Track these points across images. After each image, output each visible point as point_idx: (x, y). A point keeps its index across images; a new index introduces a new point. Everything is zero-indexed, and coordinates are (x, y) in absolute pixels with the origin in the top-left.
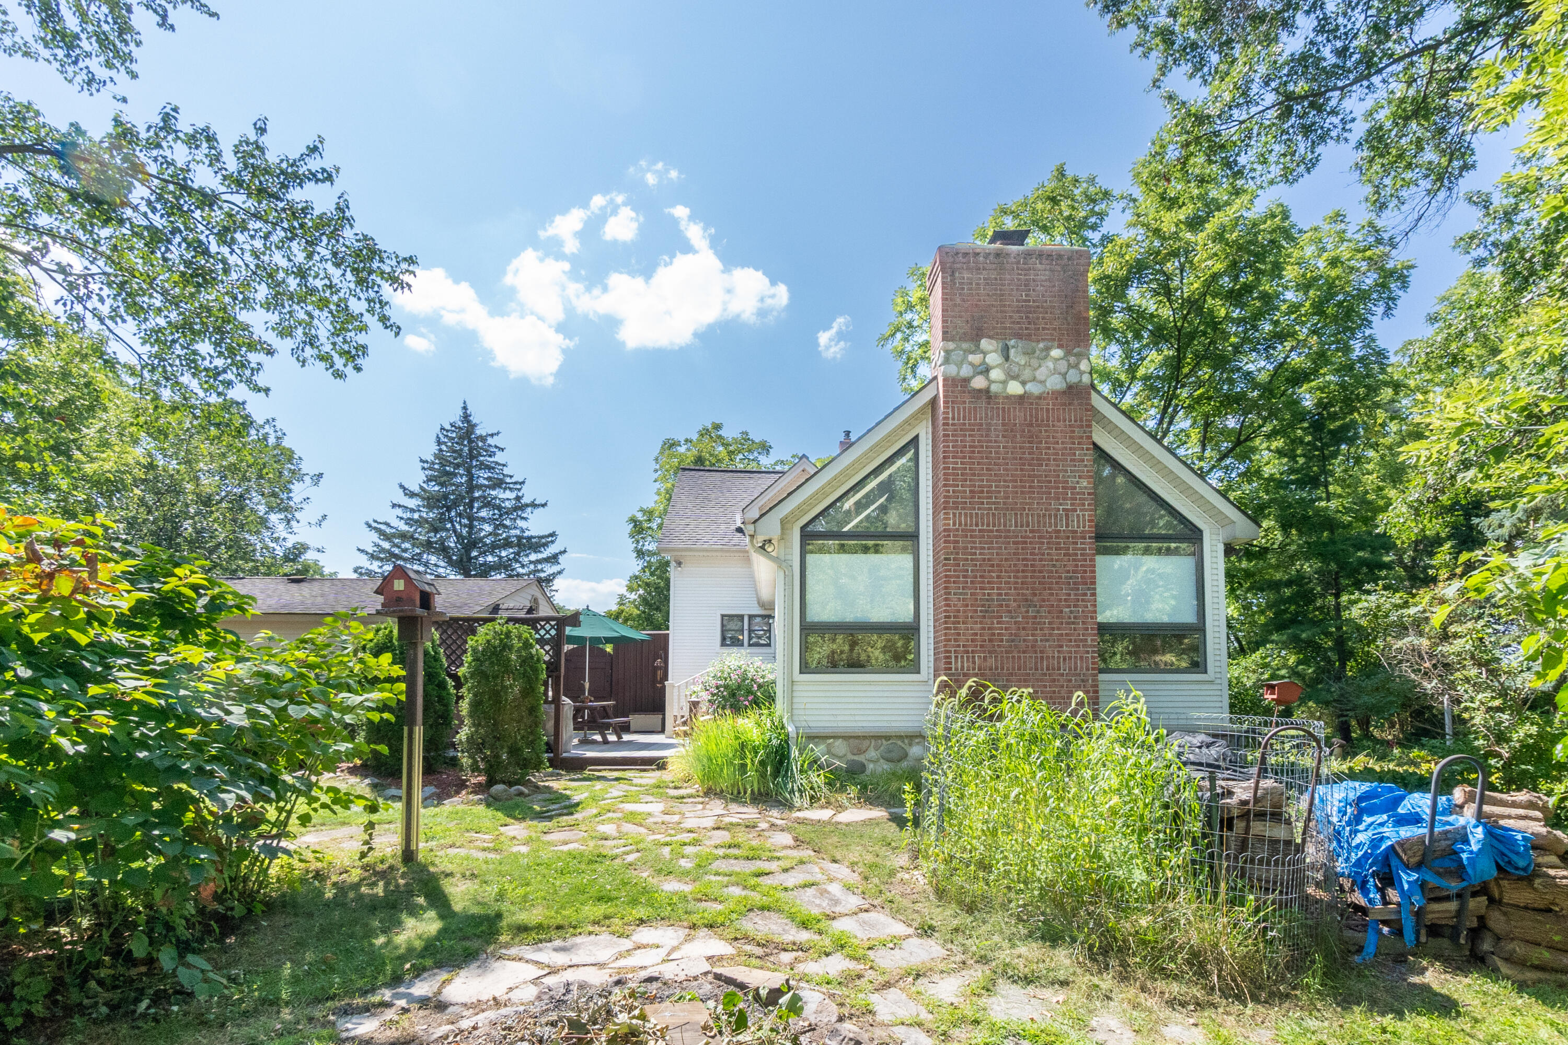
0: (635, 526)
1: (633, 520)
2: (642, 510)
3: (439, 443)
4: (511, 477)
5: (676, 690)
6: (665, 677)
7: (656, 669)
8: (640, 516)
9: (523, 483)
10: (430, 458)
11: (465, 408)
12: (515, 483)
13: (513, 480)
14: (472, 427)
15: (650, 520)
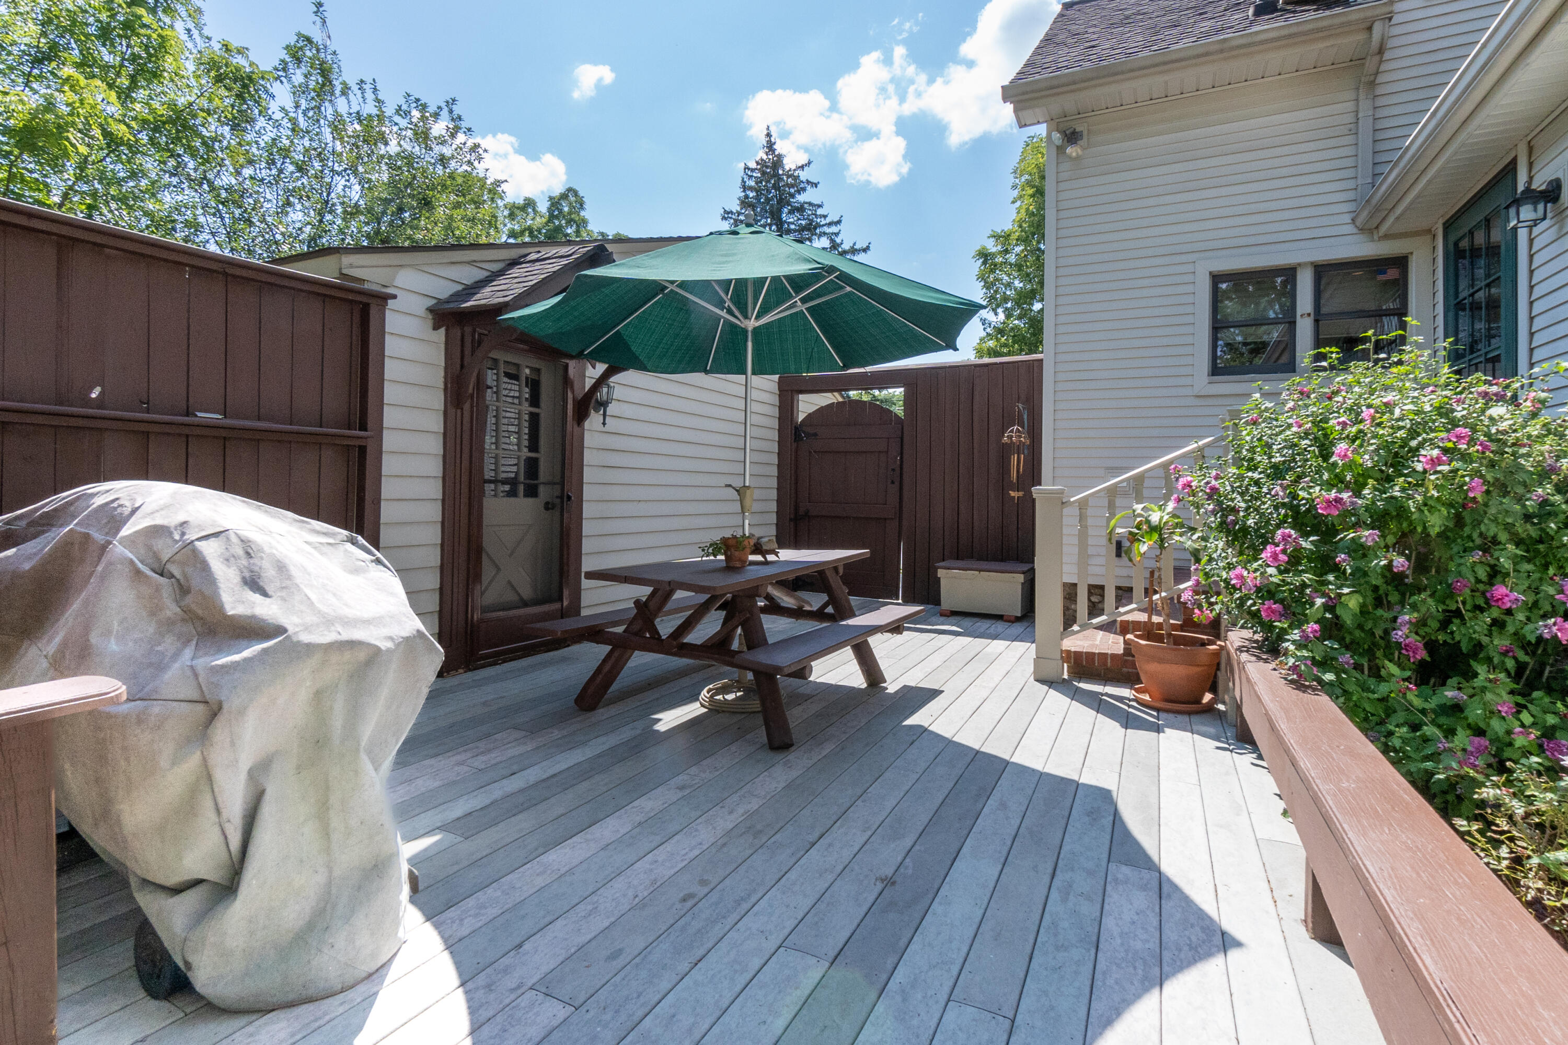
0: (984, 263)
1: (984, 256)
2: (996, 237)
3: (745, 188)
4: (825, 217)
5: (1070, 517)
6: (1033, 474)
7: (1005, 451)
8: (992, 247)
9: (839, 222)
10: (735, 207)
11: (769, 135)
12: (830, 224)
13: (828, 220)
14: (778, 162)
15: (1006, 251)
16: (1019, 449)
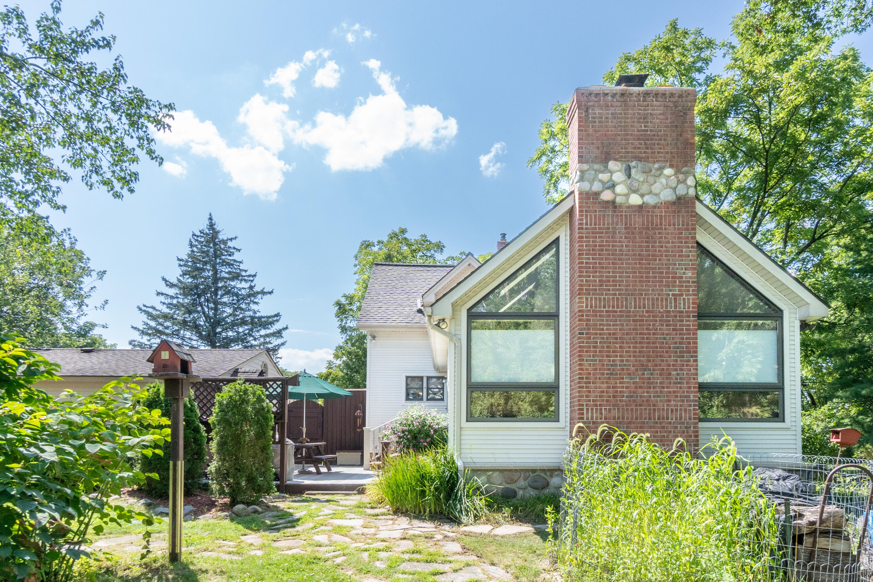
0: (340, 308)
1: (339, 304)
2: (345, 296)
3: (191, 246)
4: (246, 271)
5: (371, 434)
6: (364, 424)
7: (356, 418)
8: (343, 301)
9: (255, 276)
10: (185, 257)
11: (211, 219)
12: (249, 276)
13: (247, 273)
14: (216, 233)
15: (351, 304)
16: (360, 417)
